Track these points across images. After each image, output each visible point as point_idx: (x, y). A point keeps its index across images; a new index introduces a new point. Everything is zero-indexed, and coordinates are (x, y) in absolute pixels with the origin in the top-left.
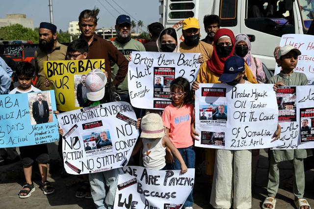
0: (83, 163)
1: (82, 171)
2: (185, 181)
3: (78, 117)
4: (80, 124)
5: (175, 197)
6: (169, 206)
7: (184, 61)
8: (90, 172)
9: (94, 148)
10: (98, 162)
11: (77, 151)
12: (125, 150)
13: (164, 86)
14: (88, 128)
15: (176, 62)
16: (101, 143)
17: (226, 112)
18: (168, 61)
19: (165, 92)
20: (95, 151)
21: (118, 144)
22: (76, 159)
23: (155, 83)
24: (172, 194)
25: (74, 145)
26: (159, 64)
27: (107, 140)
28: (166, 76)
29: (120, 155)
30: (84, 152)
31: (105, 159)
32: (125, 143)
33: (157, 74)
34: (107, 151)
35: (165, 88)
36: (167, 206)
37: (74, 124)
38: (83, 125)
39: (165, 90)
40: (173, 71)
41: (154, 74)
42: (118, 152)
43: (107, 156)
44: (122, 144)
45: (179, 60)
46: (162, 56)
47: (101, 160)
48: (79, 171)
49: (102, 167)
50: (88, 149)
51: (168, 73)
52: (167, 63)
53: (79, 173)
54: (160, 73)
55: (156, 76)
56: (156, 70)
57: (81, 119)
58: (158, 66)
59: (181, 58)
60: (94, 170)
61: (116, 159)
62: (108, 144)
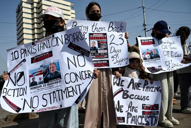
0: (25, 100)
1: (22, 110)
2: (155, 89)
3: (28, 51)
4: (29, 58)
5: (148, 100)
6: (145, 106)
7: (113, 28)
8: (33, 111)
9: (41, 83)
10: (43, 99)
11: (20, 87)
12: (77, 83)
13: (99, 49)
14: (37, 61)
15: (107, 29)
16: (49, 75)
17: (158, 53)
18: (100, 28)
19: (100, 54)
20: (41, 86)
21: (68, 76)
22: (18, 96)
23: (91, 46)
24: (147, 97)
25: (18, 81)
26: (93, 30)
27: (56, 72)
28: (99, 40)
29: (70, 89)
30: (29, 88)
31: (52, 95)
32: (76, 75)
33: (92, 39)
34: (55, 85)
35: (100, 50)
36: (144, 105)
37: (23, 59)
38: (32, 59)
39: (99, 52)
40: (105, 36)
41: (90, 39)
42: (68, 86)
43: (54, 92)
44: (73, 76)
45: (109, 28)
46: (95, 24)
47: (47, 97)
48: (18, 109)
49: (49, 105)
50: (33, 84)
51: (100, 38)
52: (99, 30)
53: (18, 111)
54: (95, 38)
55: (92, 41)
56: (91, 36)
57: (31, 52)
58: (93, 33)
59: (111, 26)
60: (38, 109)
61: (64, 95)
62: (57, 76)
